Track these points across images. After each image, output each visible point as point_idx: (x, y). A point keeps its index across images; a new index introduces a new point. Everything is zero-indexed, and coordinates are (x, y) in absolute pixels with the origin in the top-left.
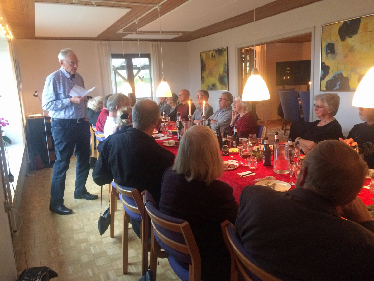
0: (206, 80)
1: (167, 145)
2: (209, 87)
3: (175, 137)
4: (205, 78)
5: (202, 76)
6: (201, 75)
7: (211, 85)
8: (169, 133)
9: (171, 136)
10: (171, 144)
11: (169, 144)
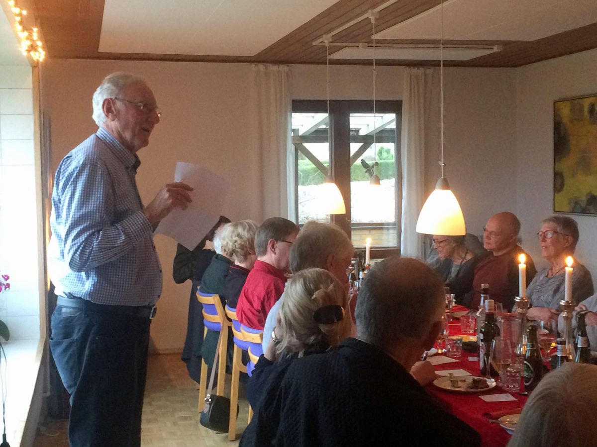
0: (569, 181)
1: (446, 385)
2: (576, 203)
3: (471, 359)
4: (565, 175)
5: (557, 170)
6: (552, 166)
7: (584, 199)
8: (452, 347)
9: (459, 354)
10: (460, 384)
11: (454, 382)
